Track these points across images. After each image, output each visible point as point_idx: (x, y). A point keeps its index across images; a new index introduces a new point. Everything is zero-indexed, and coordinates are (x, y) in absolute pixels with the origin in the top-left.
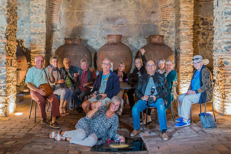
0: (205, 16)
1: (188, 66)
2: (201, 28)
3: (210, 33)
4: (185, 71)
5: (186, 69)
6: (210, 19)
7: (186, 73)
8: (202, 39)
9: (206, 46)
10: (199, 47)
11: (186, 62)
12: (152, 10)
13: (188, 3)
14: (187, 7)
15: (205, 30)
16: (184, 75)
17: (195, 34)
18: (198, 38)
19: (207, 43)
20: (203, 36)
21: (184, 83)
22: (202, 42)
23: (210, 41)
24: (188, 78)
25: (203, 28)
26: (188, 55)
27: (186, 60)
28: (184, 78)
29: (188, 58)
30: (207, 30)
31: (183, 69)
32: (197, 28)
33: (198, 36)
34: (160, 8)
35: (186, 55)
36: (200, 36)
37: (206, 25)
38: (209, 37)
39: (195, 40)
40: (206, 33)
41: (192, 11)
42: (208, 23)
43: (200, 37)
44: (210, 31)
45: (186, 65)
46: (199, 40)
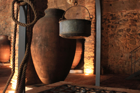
0: (114, 13)
1: (90, 52)
2: (110, 22)
3: (118, 25)
4: (88, 55)
5: (88, 54)
6: (118, 15)
7: (89, 57)
8: (111, 31)
9: (115, 36)
10: (109, 37)
11: (89, 49)
12: (76, 13)
13: (90, 3)
14: (90, 6)
15: (113, 24)
16: (87, 59)
17: (106, 27)
18: (108, 30)
19: (115, 34)
20: (112, 29)
21: (87, 65)
22: (112, 33)
23: (118, 32)
24: (90, 61)
25: (112, 22)
26: (90, 43)
27: (89, 47)
28: (87, 61)
29: (90, 45)
30: (116, 23)
31: (87, 54)
32: (108, 22)
33: (108, 28)
34: (82, 10)
35: (89, 43)
36: (110, 28)
37: (114, 20)
38: (117, 29)
39: (106, 32)
40: (114, 26)
41: (93, 9)
42: (116, 18)
43: (110, 30)
44: (117, 24)
45: (88, 51)
46: (109, 32)
